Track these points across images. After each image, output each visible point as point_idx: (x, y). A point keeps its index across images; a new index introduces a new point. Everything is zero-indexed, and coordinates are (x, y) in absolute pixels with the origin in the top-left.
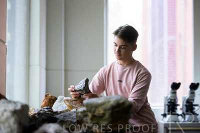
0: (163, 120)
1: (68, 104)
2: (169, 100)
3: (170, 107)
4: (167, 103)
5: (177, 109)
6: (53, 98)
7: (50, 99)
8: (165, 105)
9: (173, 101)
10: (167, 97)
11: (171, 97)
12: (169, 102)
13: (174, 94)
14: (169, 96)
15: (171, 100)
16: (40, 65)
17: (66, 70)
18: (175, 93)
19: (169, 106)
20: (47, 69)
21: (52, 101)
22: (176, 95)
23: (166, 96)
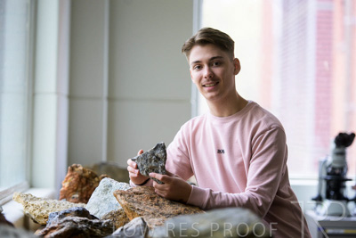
0: (315, 209)
1: (123, 202)
2: (330, 169)
3: (332, 184)
4: (324, 175)
5: (344, 187)
6: (87, 174)
7: (81, 177)
8: (320, 179)
9: (337, 171)
10: (325, 162)
11: (334, 162)
12: (328, 174)
13: (340, 158)
14: (330, 160)
15: (334, 169)
16: (58, 93)
17: (111, 99)
18: (342, 154)
19: (328, 182)
20: (72, 97)
21: (84, 181)
22: (344, 158)
23: (323, 159)
